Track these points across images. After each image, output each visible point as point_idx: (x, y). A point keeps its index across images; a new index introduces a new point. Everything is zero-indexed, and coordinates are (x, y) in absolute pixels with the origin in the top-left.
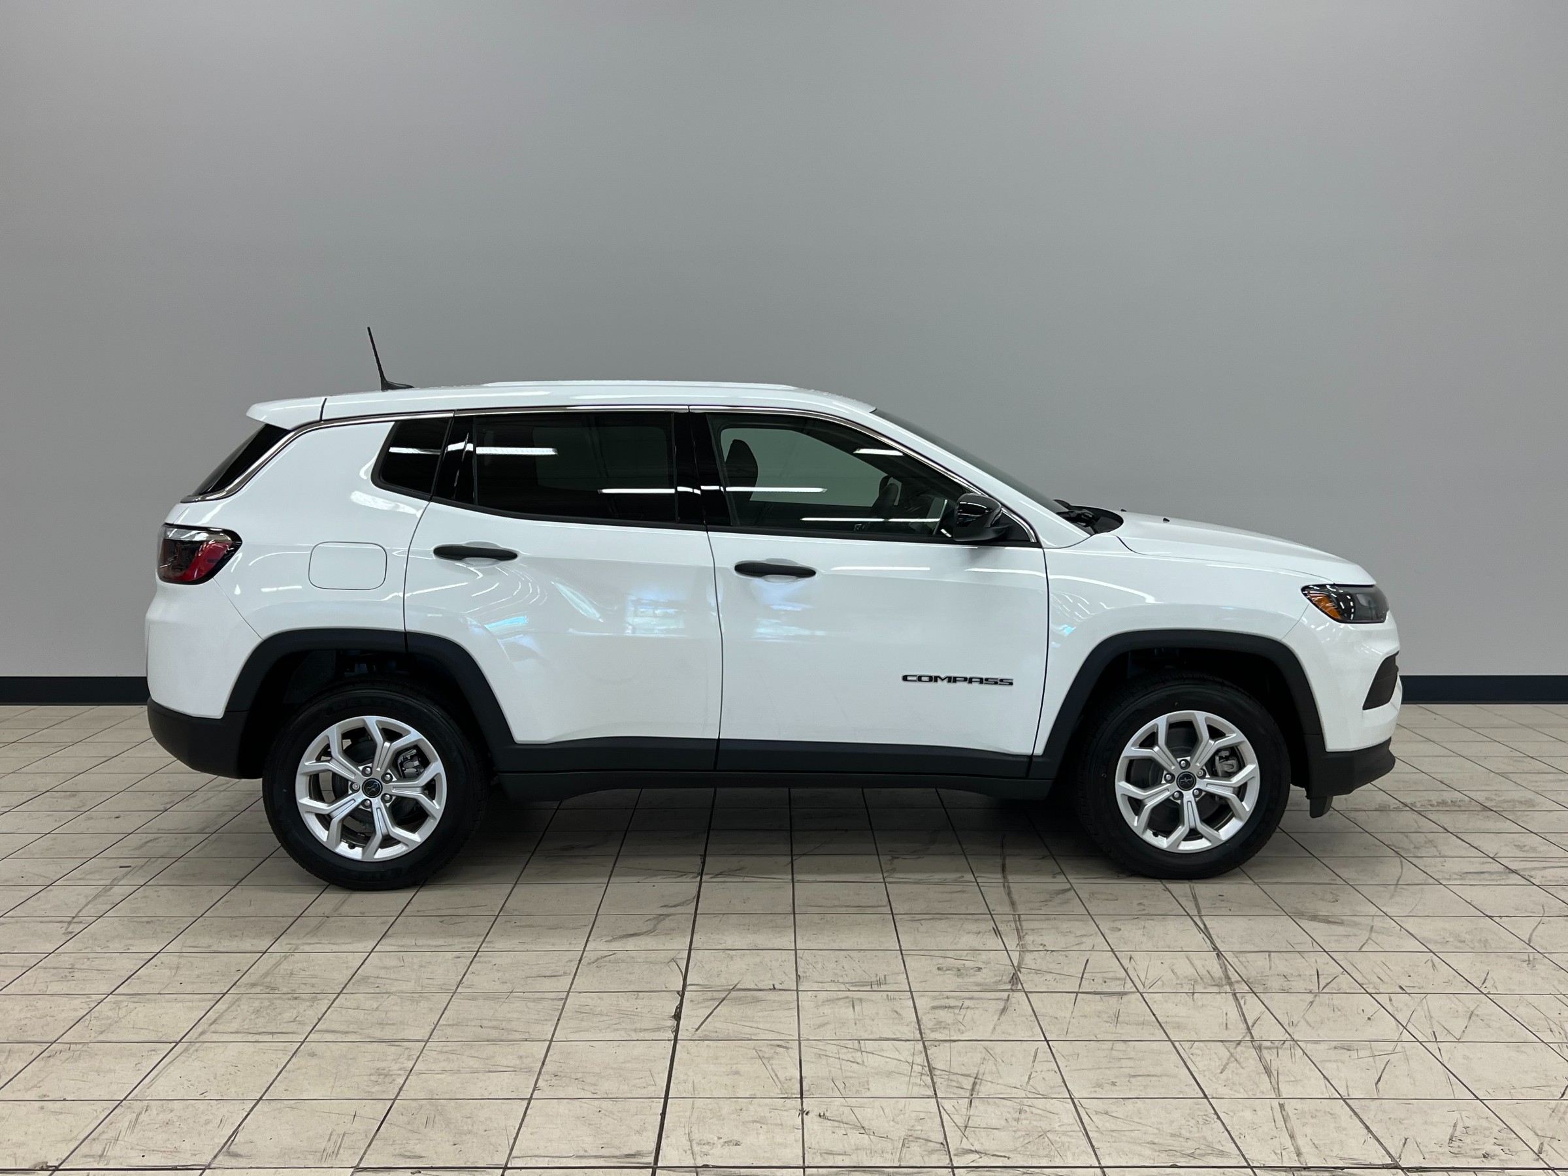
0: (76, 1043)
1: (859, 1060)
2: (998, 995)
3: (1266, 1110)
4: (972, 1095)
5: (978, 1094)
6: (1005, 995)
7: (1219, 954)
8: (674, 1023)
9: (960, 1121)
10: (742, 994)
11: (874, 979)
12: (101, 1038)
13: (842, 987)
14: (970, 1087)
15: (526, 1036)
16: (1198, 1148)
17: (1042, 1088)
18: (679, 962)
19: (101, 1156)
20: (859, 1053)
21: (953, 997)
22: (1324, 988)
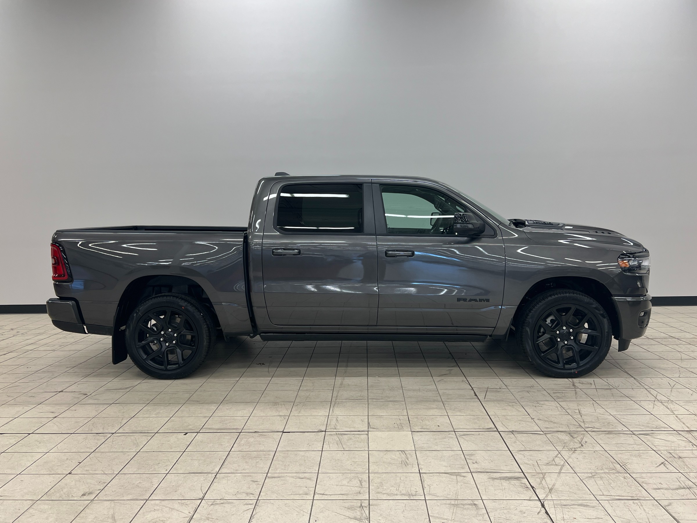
0: (302, 402)
1: (540, 406)
2: (571, 390)
3: (672, 417)
4: (580, 414)
5: (582, 414)
6: (574, 389)
7: (634, 378)
8: (476, 397)
9: (582, 421)
10: (492, 390)
11: (530, 386)
12: (307, 401)
13: (522, 388)
14: (578, 412)
15: (433, 400)
16: (657, 426)
17: (601, 412)
18: (465, 381)
19: (336, 429)
20: (539, 405)
21: (558, 390)
22: (673, 387)
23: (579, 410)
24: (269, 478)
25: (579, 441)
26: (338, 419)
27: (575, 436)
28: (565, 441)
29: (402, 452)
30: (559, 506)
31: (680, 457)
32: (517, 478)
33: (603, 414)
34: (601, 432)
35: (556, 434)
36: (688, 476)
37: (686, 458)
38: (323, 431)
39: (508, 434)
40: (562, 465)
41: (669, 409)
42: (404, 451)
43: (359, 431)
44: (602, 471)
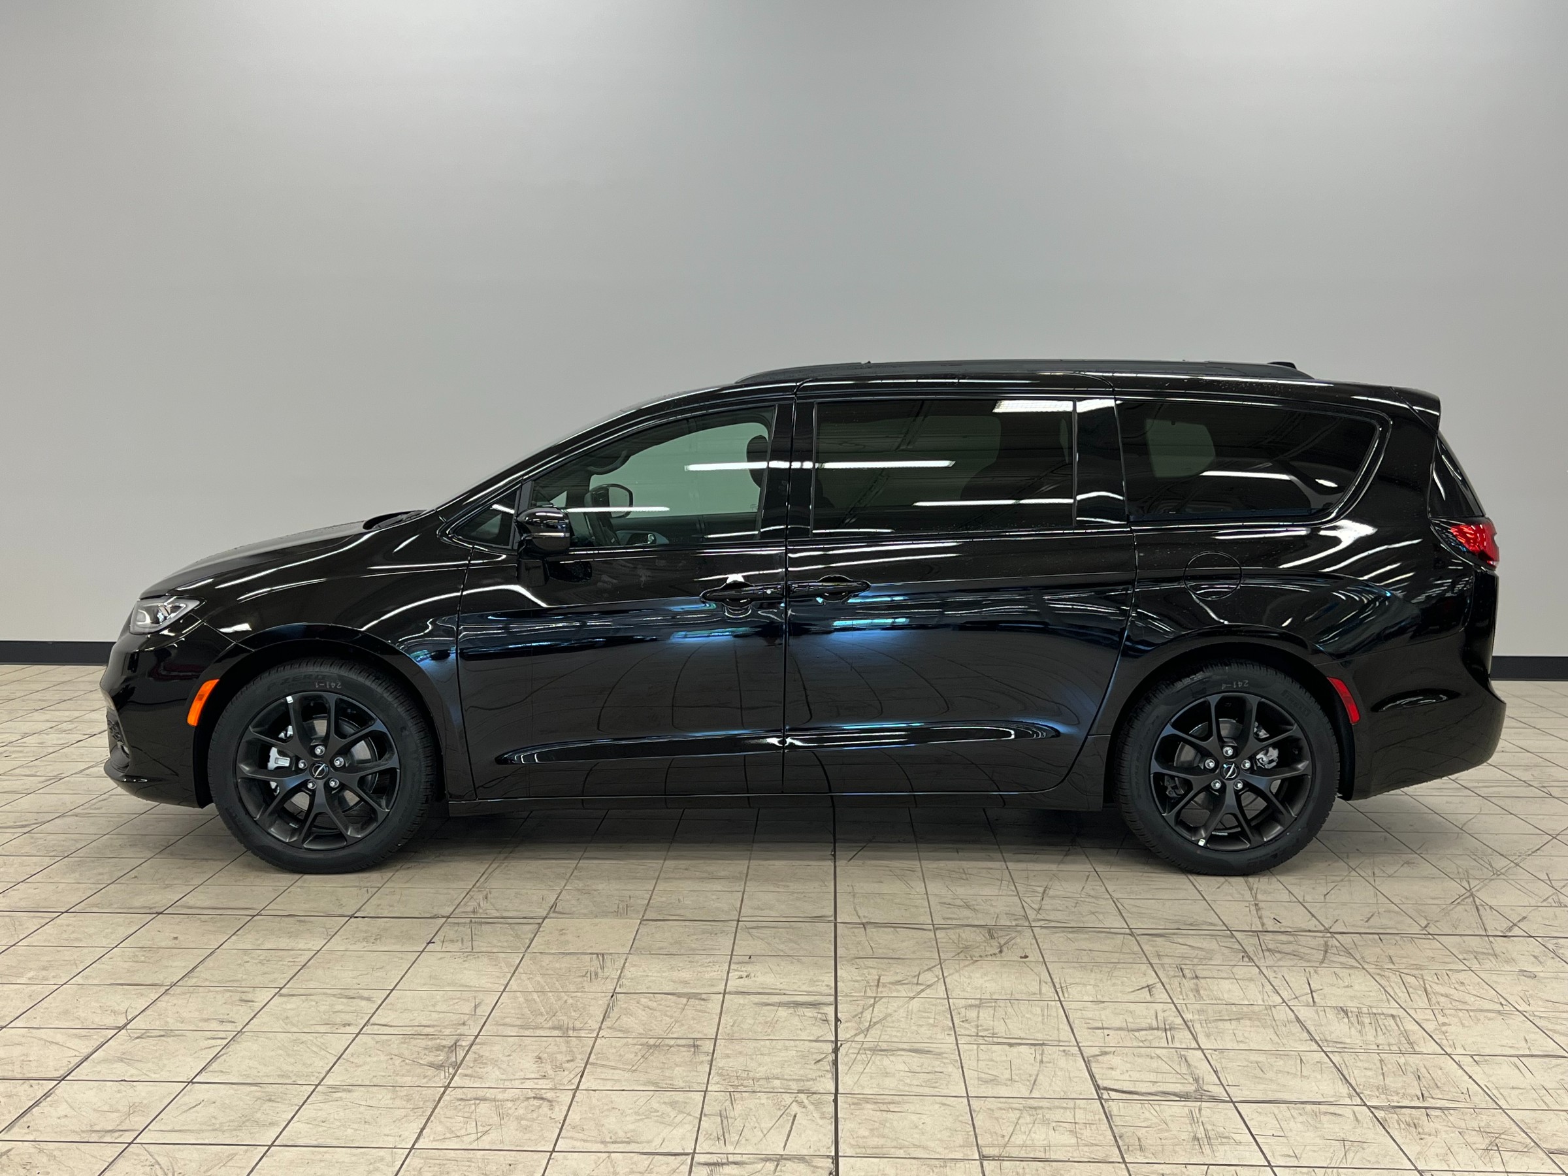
4: (1043, 895)
5: (1047, 895)
9: (1036, 906)
16: (1197, 922)
17: (1092, 893)
23: (1048, 887)
24: (281, 995)
25: (999, 943)
26: (489, 896)
27: (1001, 933)
28: (970, 943)
29: (598, 957)
30: (869, 1052)
31: (1197, 977)
32: (814, 1005)
33: (1093, 898)
34: (1061, 929)
35: (960, 931)
36: (1185, 1009)
38: (443, 917)
39: (852, 928)
41: (1250, 887)
42: (603, 955)
43: (525, 918)
44: (1008, 997)
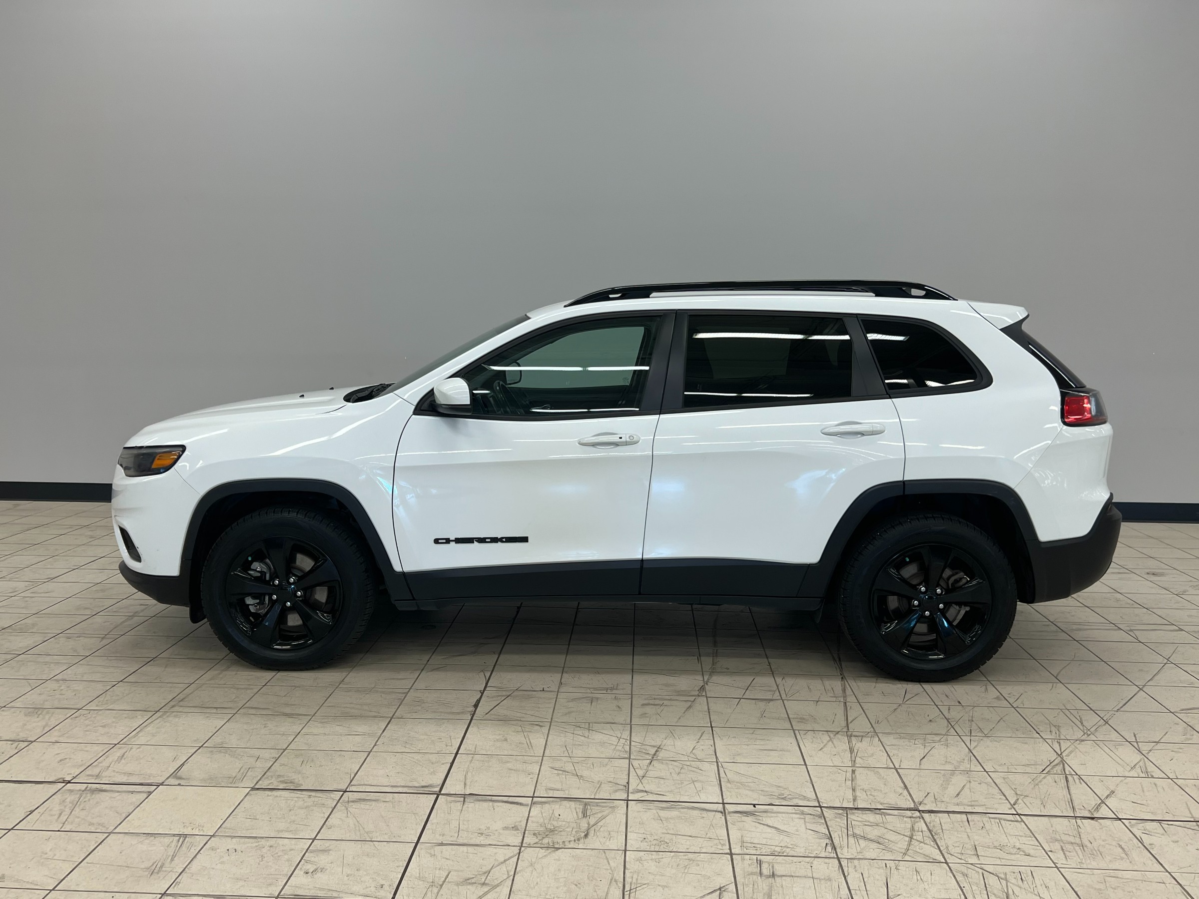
0: (94, 710)
1: (586, 735)
2: (689, 698)
3: (843, 773)
4: (653, 758)
5: (657, 758)
6: (692, 699)
8: (473, 709)
9: (641, 773)
10: (521, 693)
13: (589, 691)
14: (653, 753)
15: (377, 715)
16: (790, 795)
17: (700, 755)
19: (97, 776)
20: (588, 731)
22: (906, 702)
23: (661, 747)
25: (589, 824)
27: (596, 809)
28: (560, 824)
29: (180, 839)
33: (700, 760)
34: (657, 804)
35: (556, 806)
37: (784, 878)
38: (64, 782)
39: (452, 802)
40: (495, 885)
41: (851, 750)
42: (186, 837)
43: (142, 785)
